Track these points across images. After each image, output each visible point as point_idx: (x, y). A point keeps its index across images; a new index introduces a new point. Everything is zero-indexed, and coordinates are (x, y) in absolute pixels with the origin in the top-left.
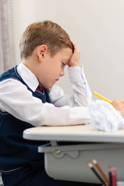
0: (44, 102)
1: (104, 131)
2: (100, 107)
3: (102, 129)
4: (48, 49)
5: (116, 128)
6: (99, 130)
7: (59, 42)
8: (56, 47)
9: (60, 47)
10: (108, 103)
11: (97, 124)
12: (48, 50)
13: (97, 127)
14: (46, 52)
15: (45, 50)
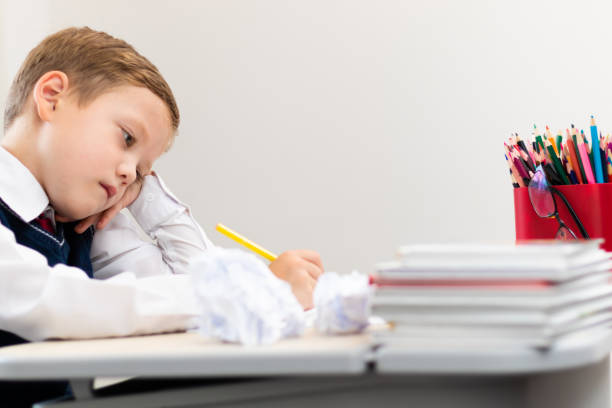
0: (52, 263)
1: (238, 343)
2: (225, 270)
3: (231, 337)
4: (71, 84)
5: (277, 334)
6: (225, 342)
7: (109, 66)
8: (98, 78)
9: (112, 79)
10: (252, 257)
11: (219, 322)
12: (69, 87)
13: (219, 332)
14: (62, 92)
15: (62, 87)
